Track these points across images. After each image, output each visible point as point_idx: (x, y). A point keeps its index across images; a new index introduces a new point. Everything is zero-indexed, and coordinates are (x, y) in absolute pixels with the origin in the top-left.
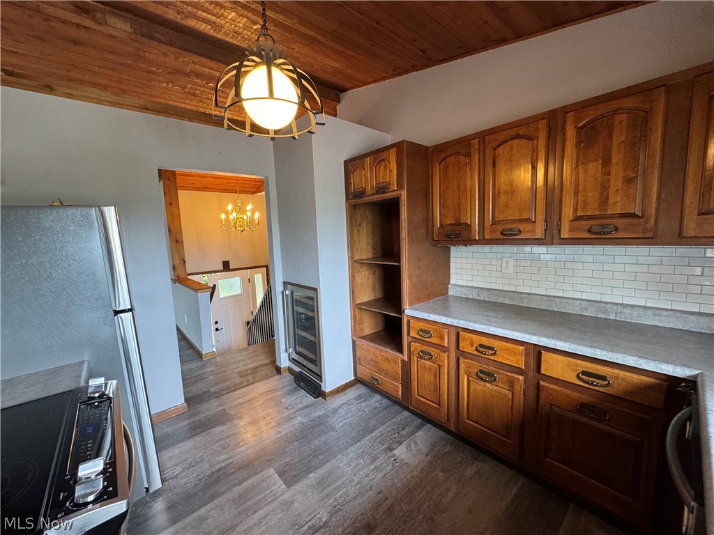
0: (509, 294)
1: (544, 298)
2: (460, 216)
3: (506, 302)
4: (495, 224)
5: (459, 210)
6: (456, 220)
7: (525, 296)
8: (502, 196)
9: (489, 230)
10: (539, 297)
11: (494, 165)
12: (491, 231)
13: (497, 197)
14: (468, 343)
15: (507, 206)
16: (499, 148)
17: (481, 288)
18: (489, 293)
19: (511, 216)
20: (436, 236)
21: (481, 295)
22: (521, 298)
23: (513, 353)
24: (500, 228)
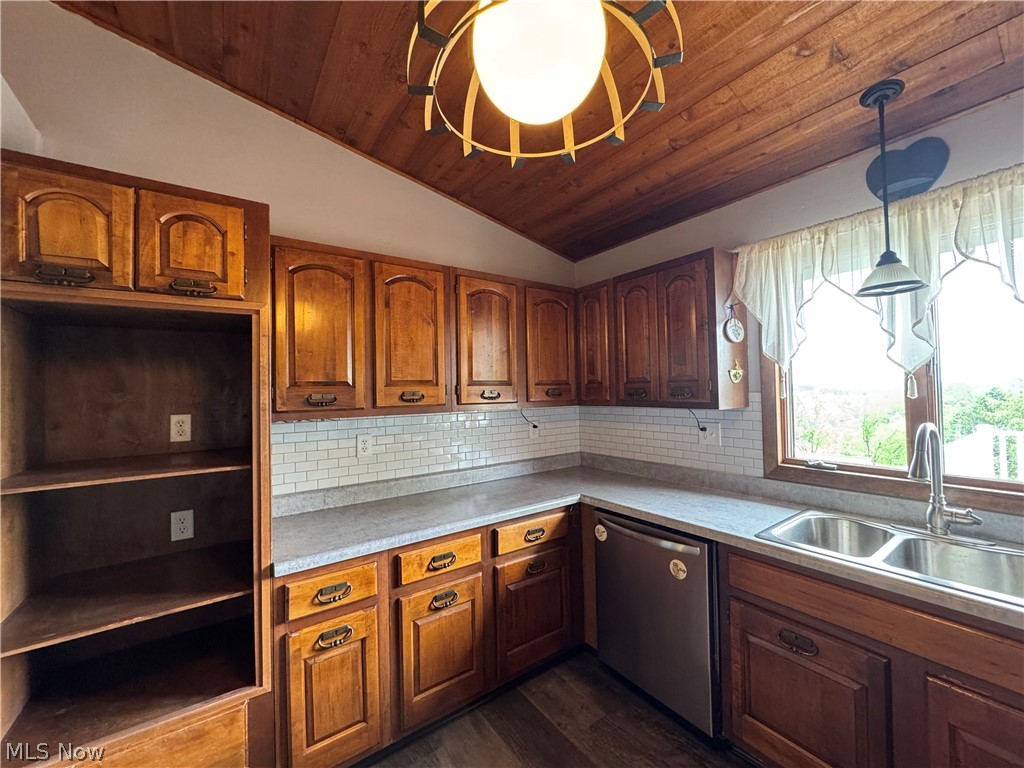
0: (374, 486)
1: (414, 480)
2: (334, 369)
3: (369, 500)
4: (393, 385)
5: (335, 360)
6: (326, 375)
7: (392, 483)
8: (399, 348)
9: (383, 394)
10: (409, 480)
11: (387, 304)
12: (386, 395)
13: (392, 349)
14: (416, 565)
15: (406, 362)
16: (394, 285)
17: (328, 490)
18: (343, 493)
19: (412, 376)
20: (283, 404)
21: (328, 500)
22: (388, 488)
23: (466, 548)
24: (399, 391)
